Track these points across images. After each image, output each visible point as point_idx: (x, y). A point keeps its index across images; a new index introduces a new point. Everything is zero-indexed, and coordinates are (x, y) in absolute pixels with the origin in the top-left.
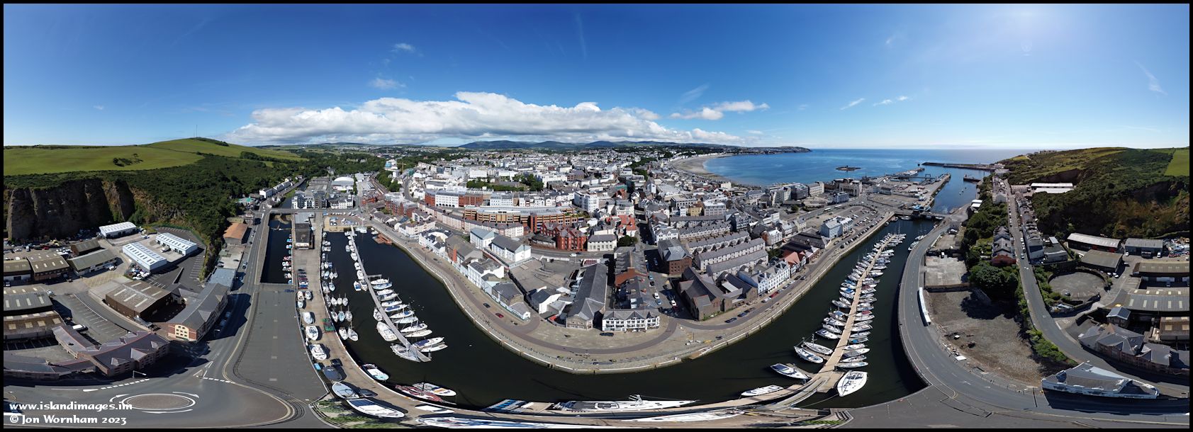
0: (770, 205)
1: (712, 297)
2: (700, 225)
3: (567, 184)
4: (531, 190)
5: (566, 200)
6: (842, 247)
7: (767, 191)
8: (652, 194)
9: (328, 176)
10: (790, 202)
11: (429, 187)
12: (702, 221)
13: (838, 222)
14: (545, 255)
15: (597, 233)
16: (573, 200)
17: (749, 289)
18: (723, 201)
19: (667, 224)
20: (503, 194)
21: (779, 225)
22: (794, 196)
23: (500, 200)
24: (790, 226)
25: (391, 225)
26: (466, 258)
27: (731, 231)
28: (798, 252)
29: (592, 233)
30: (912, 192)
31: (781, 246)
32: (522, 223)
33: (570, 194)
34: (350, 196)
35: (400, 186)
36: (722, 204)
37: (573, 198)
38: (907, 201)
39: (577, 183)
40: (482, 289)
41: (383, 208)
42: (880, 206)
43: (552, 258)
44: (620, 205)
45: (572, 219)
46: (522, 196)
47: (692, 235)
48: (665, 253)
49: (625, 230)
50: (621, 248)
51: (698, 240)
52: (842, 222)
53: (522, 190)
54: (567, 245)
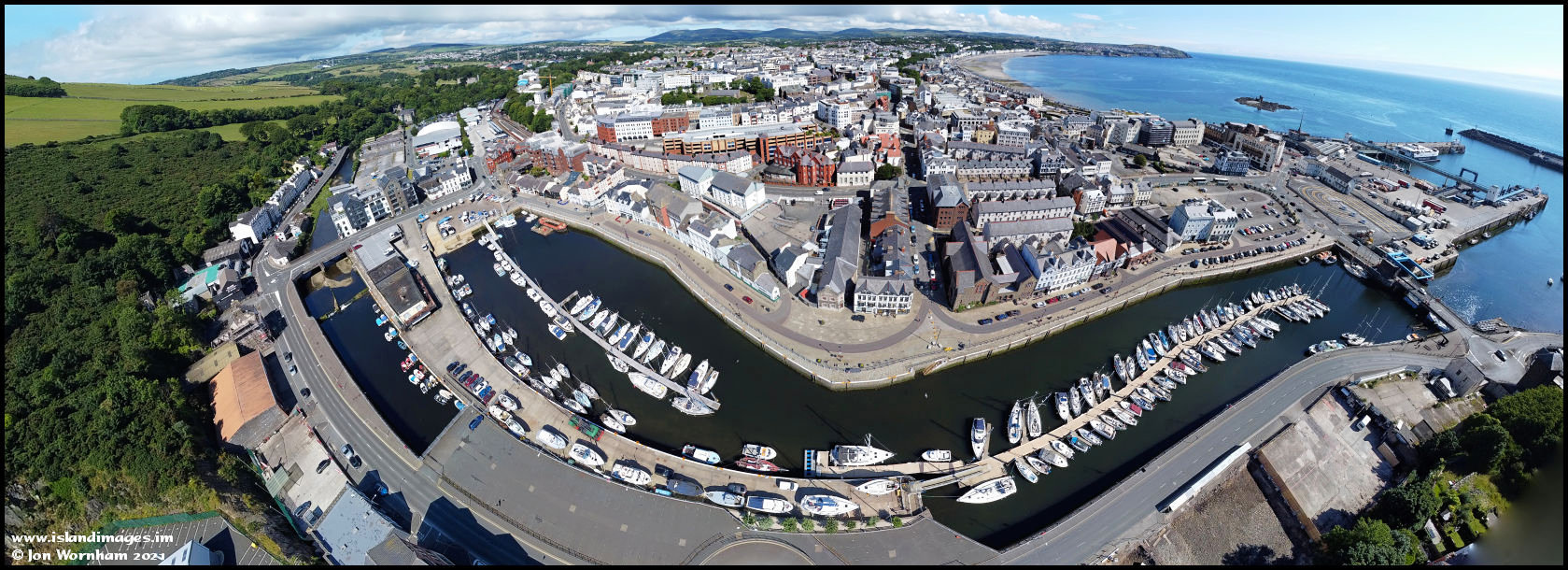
0: (1100, 145)
1: (979, 276)
2: (988, 158)
3: (807, 89)
4: (757, 101)
5: (806, 113)
6: (1194, 265)
7: (1099, 120)
8: (926, 105)
9: (400, 129)
10: (1134, 147)
11: (601, 111)
12: (992, 152)
13: (1209, 211)
14: (784, 195)
15: (849, 159)
16: (816, 113)
17: (1027, 278)
18: (1027, 126)
19: (943, 151)
20: (717, 108)
21: (1105, 183)
22: (1144, 137)
23: (715, 119)
24: (1123, 191)
25: (554, 195)
26: (682, 216)
27: (1030, 175)
28: (1120, 242)
29: (842, 159)
30: (1403, 208)
31: (1098, 221)
32: (748, 150)
33: (812, 104)
34: (459, 160)
35: (552, 118)
36: (1025, 130)
37: (816, 109)
38: (1382, 229)
39: (821, 87)
40: (715, 261)
41: (530, 167)
42: (1309, 210)
43: (792, 199)
44: (881, 120)
45: (817, 139)
46: (745, 110)
47: (975, 172)
48: (936, 193)
49: (886, 156)
50: (880, 183)
51: (982, 180)
52: (1218, 216)
53: (744, 101)
54: (810, 177)
